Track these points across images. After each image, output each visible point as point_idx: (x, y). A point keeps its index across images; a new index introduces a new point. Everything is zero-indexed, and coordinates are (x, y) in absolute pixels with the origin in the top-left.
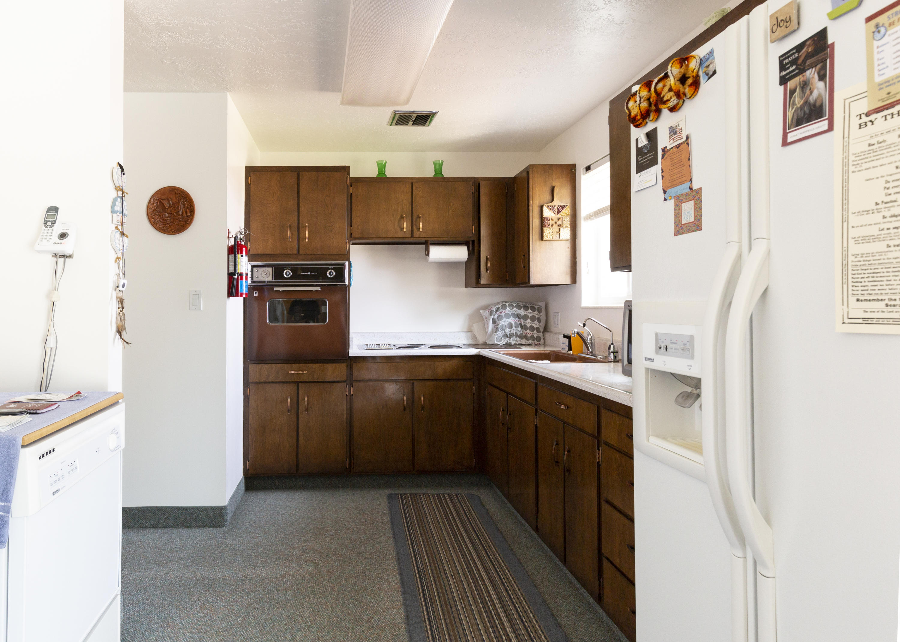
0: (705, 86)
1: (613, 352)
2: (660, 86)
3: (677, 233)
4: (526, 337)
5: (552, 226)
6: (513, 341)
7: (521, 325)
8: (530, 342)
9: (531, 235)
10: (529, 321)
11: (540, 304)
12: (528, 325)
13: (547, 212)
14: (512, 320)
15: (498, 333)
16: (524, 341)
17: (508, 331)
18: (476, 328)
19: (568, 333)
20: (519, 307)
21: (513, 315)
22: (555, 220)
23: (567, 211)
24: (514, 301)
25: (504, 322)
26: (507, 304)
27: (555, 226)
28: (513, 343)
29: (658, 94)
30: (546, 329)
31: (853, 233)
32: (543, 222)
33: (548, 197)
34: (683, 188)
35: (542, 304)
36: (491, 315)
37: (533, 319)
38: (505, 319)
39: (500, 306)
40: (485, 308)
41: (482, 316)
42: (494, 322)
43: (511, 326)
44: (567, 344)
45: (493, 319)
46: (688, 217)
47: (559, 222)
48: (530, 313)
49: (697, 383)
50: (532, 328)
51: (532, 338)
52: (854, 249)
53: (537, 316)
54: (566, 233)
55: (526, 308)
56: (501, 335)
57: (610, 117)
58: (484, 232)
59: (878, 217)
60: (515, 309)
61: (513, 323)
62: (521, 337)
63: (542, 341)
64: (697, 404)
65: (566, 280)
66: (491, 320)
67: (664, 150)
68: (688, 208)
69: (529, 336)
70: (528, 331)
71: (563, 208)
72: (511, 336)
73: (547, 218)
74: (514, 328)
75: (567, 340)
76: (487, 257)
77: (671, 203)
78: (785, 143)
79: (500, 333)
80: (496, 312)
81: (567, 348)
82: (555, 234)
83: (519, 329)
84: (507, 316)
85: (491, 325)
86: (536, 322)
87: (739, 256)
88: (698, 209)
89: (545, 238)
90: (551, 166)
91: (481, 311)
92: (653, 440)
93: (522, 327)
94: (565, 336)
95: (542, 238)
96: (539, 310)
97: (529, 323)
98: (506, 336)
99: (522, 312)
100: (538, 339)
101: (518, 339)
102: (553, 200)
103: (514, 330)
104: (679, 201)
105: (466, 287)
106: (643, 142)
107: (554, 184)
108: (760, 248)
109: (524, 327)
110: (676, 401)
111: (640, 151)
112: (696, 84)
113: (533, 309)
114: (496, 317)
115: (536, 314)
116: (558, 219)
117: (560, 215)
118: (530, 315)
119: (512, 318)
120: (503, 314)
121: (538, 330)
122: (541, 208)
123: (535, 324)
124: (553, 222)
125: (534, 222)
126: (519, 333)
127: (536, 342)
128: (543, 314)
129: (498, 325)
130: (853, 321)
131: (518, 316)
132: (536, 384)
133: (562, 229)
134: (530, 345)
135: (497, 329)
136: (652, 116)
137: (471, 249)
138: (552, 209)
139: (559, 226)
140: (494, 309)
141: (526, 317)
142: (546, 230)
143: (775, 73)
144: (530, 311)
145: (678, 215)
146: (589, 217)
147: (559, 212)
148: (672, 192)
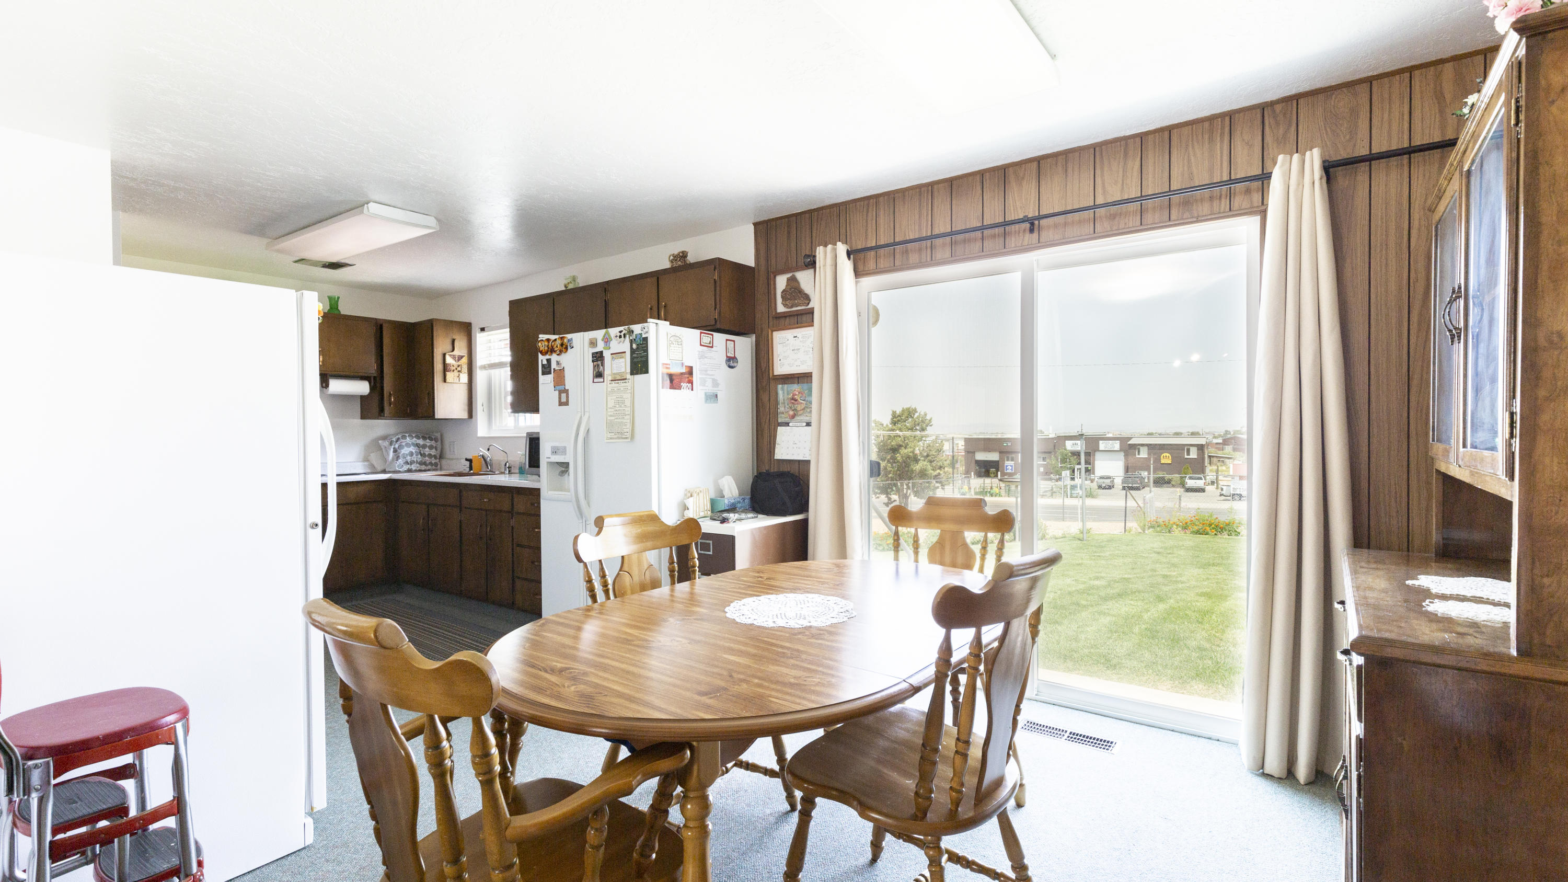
0: (569, 350)
1: (509, 468)
2: (553, 343)
3: (560, 405)
4: (425, 464)
5: (453, 371)
6: (413, 467)
7: (420, 453)
8: (429, 467)
9: (435, 377)
10: (427, 449)
11: (436, 434)
12: (427, 453)
13: (449, 360)
14: (413, 449)
15: (400, 460)
16: (423, 467)
17: (409, 458)
18: (374, 458)
19: (469, 457)
20: (418, 437)
21: (413, 444)
22: (456, 366)
23: (464, 360)
24: (413, 432)
25: (405, 451)
26: (407, 435)
27: (455, 371)
28: (414, 469)
29: (552, 347)
30: (441, 457)
31: (609, 414)
32: (446, 368)
33: (450, 348)
34: (561, 388)
35: (438, 435)
36: (391, 444)
37: (431, 447)
38: (406, 448)
39: (400, 436)
40: (384, 438)
41: (380, 446)
42: (395, 451)
43: (411, 454)
44: (468, 465)
45: (394, 448)
46: (564, 400)
47: (459, 369)
48: (428, 443)
49: (568, 464)
50: (430, 456)
51: (431, 464)
52: (609, 418)
53: (434, 445)
54: (464, 378)
55: (424, 438)
56: (402, 463)
57: (510, 312)
58: (387, 369)
59: (613, 410)
60: (415, 439)
61: (414, 451)
62: (421, 463)
63: (439, 466)
64: (566, 475)
65: (464, 415)
66: (392, 450)
67: (554, 369)
68: (564, 395)
69: (428, 462)
70: (427, 458)
71: (462, 357)
72: (412, 463)
73: (449, 364)
74: (414, 456)
75: (468, 463)
76: (390, 393)
77: (557, 392)
78: (593, 382)
79: (401, 461)
80: (397, 441)
81: (468, 469)
82: (456, 378)
83: (419, 456)
84: (408, 445)
85: (391, 454)
86: (434, 450)
87: (581, 417)
88: (567, 397)
89: (448, 380)
90: (452, 322)
91: (380, 442)
92: (549, 492)
93: (421, 455)
94: (467, 460)
95: (445, 381)
96: (436, 440)
97: (427, 451)
98: (407, 463)
99: (421, 442)
100: (436, 465)
101: (418, 465)
102: (453, 350)
103: (415, 458)
104: (560, 392)
105: (361, 419)
106: (545, 362)
107: (454, 337)
108: (587, 415)
109: (423, 455)
110: (559, 474)
111: (543, 365)
112: (566, 348)
113: (431, 439)
114: (397, 446)
115: (433, 443)
116: (459, 366)
117: (459, 363)
118: (428, 444)
119: (412, 447)
120: (404, 444)
121: (435, 457)
122: (444, 355)
123: (433, 452)
124: (454, 368)
125: (438, 367)
126: (419, 460)
127: (434, 467)
128: (439, 443)
129: (399, 453)
130: (608, 439)
131: (417, 445)
132: (460, 492)
133: (461, 375)
134: (429, 470)
135: (398, 458)
136: (549, 353)
137: (372, 384)
138: (454, 357)
139: (459, 371)
140: (394, 439)
141: (424, 446)
142: (448, 374)
143: (591, 359)
144: (428, 441)
145: (560, 398)
146: (484, 367)
147: (458, 361)
148: (558, 388)
